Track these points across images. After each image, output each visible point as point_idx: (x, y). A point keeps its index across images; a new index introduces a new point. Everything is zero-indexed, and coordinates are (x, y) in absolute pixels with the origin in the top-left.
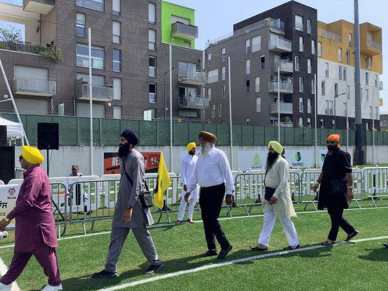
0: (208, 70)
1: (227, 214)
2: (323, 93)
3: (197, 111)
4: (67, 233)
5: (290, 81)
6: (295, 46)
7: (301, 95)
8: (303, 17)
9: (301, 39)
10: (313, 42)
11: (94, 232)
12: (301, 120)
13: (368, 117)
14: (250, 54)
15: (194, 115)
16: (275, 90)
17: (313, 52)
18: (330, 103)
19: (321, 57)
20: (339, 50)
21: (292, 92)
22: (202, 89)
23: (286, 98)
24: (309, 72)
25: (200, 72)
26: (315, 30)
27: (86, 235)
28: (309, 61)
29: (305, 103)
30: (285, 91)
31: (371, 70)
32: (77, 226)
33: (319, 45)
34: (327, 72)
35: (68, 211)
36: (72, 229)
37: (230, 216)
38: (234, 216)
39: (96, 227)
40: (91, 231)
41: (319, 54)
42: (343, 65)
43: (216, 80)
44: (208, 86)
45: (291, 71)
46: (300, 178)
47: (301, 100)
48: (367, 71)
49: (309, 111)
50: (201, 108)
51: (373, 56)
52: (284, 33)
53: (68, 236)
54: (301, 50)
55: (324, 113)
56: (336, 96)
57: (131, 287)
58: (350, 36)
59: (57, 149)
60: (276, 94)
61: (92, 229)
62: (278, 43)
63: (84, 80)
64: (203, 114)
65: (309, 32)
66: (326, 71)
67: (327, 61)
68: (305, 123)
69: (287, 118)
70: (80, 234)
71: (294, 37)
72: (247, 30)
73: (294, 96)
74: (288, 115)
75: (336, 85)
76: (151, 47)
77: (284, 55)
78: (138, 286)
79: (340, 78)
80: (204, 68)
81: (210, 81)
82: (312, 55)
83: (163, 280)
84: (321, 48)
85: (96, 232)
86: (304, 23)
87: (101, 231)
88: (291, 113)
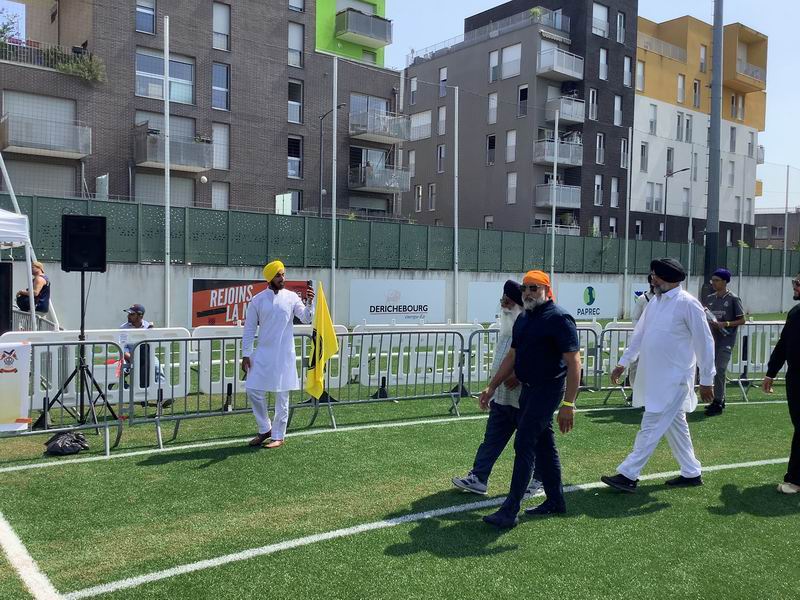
0: (411, 111)
1: (450, 411)
2: (644, 166)
3: (386, 197)
4: (123, 444)
5: (577, 140)
6: (591, 68)
7: (599, 170)
8: (609, 8)
9: (603, 54)
10: (627, 61)
11: (179, 444)
12: (596, 221)
13: (731, 219)
14: (498, 82)
15: (380, 205)
16: (548, 159)
17: (627, 82)
18: (657, 188)
19: (642, 93)
20: (680, 79)
21: (580, 163)
22: (398, 152)
23: (570, 175)
24: (617, 122)
25: (394, 115)
26: (632, 37)
27: (162, 450)
28: (617, 101)
29: (606, 187)
30: (567, 161)
31: (741, 122)
32: (144, 431)
33: (639, 67)
34: (653, 124)
35: (126, 399)
36: (133, 437)
37: (456, 415)
38: (465, 415)
39: (182, 433)
40: (173, 440)
41: (638, 87)
42: (685, 111)
43: (427, 133)
44: (409, 146)
45: (581, 119)
46: (599, 340)
47: (598, 180)
48: (734, 125)
49: (613, 205)
50: (394, 192)
51: (748, 94)
52: (568, 41)
53: (125, 450)
54: (603, 76)
55: (643, 209)
56: (670, 173)
57: (263, 557)
58: (703, 50)
59: (103, 270)
60: (550, 166)
61: (174, 438)
62: (557, 61)
63: (151, 126)
64: (398, 202)
65: (620, 39)
66: (652, 122)
67: (654, 102)
68: (605, 229)
69: (569, 217)
70: (150, 447)
71: (589, 50)
72: (494, 31)
73: (584, 172)
74: (570, 210)
75: (670, 152)
76: (293, 60)
77: (568, 87)
78: (277, 554)
79: (679, 138)
80: (401, 108)
81: (414, 136)
82: (624, 87)
83: (327, 541)
84: (643, 74)
85: (184, 443)
86: (611, 20)
87: (194, 442)
88: (578, 205)
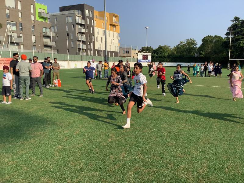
2: (97, 41)
5: (84, 36)
6: (86, 22)
7: (89, 42)
8: (89, 10)
9: (88, 19)
10: (93, 20)
12: (89, 51)
13: (114, 50)
14: (68, 24)
17: (93, 25)
18: (100, 45)
19: (96, 27)
20: (103, 23)
21: (85, 40)
23: (84, 42)
24: (91, 32)
26: (93, 16)
28: (91, 28)
29: (90, 45)
30: (83, 40)
33: (95, 21)
34: (98, 32)
41: (95, 25)
42: (104, 30)
45: (85, 32)
48: (114, 32)
49: (92, 48)
51: (116, 26)
52: (81, 16)
54: (88, 24)
55: (97, 49)
56: (102, 42)
62: (79, 19)
65: (91, 17)
67: (98, 28)
68: (90, 53)
69: (84, 50)
71: (85, 19)
72: (66, 12)
73: (86, 42)
75: (102, 38)
76: (33, 22)
77: (81, 25)
79: (103, 35)
86: (89, 13)
88: (85, 48)
